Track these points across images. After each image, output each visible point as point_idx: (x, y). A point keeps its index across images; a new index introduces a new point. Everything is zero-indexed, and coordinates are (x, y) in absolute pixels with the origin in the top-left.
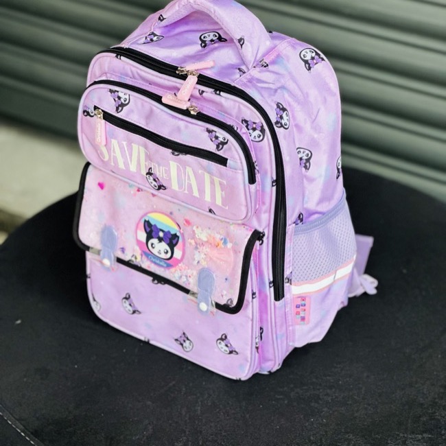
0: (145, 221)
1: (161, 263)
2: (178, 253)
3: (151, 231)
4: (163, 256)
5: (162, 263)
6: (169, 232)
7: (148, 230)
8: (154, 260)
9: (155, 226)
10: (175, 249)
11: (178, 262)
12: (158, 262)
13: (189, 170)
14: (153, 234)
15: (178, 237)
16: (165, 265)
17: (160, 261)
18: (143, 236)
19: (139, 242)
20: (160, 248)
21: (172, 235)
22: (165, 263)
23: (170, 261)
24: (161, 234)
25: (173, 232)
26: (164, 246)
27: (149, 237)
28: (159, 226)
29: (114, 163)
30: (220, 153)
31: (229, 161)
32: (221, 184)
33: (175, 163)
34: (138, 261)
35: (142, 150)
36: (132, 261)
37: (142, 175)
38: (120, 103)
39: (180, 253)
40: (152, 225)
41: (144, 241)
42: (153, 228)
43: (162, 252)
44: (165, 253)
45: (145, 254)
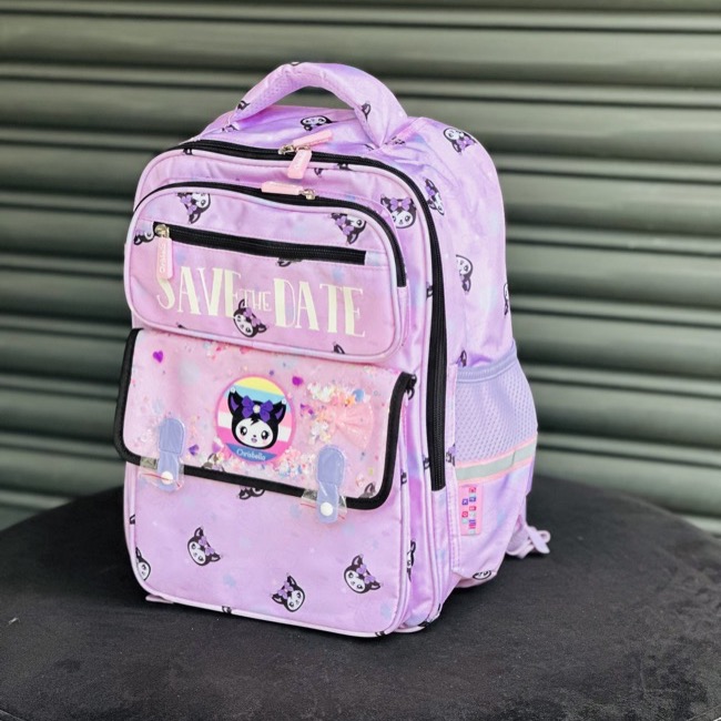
0: (231, 394)
1: (256, 457)
2: (284, 431)
3: (239, 406)
4: (261, 443)
5: (260, 456)
6: (269, 402)
7: (235, 407)
8: (245, 454)
9: (247, 398)
10: (280, 426)
11: (286, 446)
12: (252, 455)
13: (304, 287)
14: (244, 411)
15: (284, 407)
16: (263, 458)
17: (256, 453)
18: (226, 419)
19: (220, 431)
20: (255, 431)
21: (274, 406)
22: (264, 454)
23: (271, 449)
24: (257, 409)
25: (275, 402)
26: (262, 426)
27: (237, 418)
28: (253, 398)
29: (183, 308)
30: (354, 246)
31: (367, 255)
32: (355, 296)
33: (283, 281)
34: (218, 462)
35: (229, 274)
36: (210, 465)
37: (228, 319)
38: (195, 209)
39: (289, 430)
40: (241, 399)
41: (230, 426)
42: (243, 402)
43: (259, 438)
44: (263, 437)
45: (232, 449)
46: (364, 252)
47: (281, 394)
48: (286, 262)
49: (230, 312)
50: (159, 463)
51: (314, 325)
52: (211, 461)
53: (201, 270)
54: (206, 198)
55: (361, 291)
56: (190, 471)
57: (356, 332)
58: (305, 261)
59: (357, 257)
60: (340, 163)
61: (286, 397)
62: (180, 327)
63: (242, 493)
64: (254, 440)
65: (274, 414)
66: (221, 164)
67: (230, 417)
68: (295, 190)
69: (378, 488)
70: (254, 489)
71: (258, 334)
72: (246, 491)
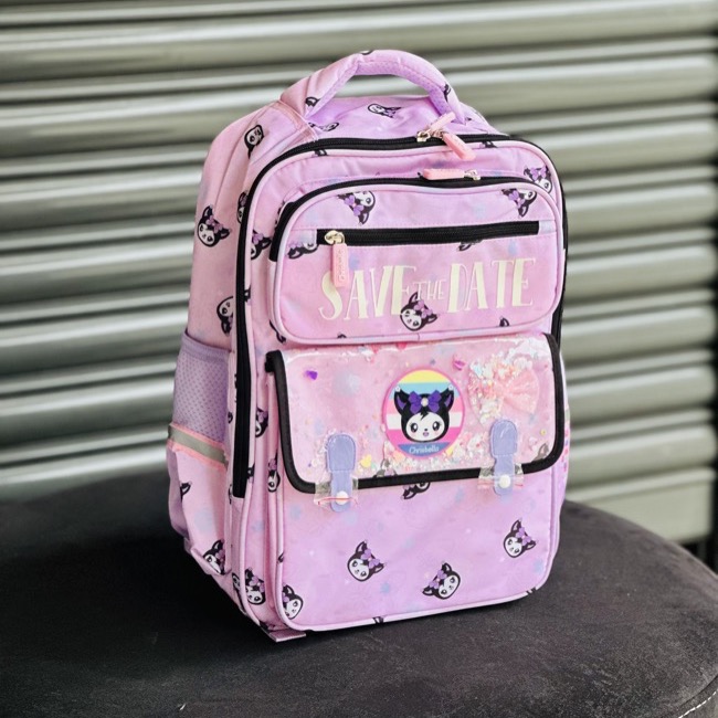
0: (396, 394)
1: (430, 450)
2: (455, 417)
3: (406, 404)
4: (433, 435)
5: (433, 448)
6: (436, 392)
7: (402, 406)
8: (417, 451)
9: (413, 393)
10: (451, 414)
11: (458, 431)
12: (425, 450)
13: (478, 267)
14: (412, 409)
15: (452, 393)
16: (437, 449)
17: (429, 447)
18: (395, 420)
19: (390, 435)
20: (425, 424)
21: (441, 394)
22: (437, 445)
24: (425, 402)
25: (441, 390)
26: (433, 417)
27: (406, 417)
28: (419, 392)
29: (350, 316)
30: (527, 218)
31: (540, 224)
32: (526, 266)
33: (459, 265)
34: (390, 466)
35: (400, 270)
36: (384, 471)
37: (394, 316)
38: (362, 208)
39: (460, 414)
40: (407, 396)
41: (400, 427)
42: (410, 399)
43: (431, 430)
44: (434, 429)
45: (403, 448)
46: (537, 223)
47: (448, 381)
48: (466, 245)
49: (397, 309)
50: (333, 485)
51: (483, 304)
52: (384, 467)
53: (372, 271)
54: (369, 195)
55: (534, 260)
56: (365, 484)
57: (523, 301)
58: (484, 241)
59: (531, 228)
60: (484, 142)
61: (452, 382)
62: (341, 336)
63: (406, 493)
64: (426, 434)
65: (443, 403)
66: (361, 160)
67: (399, 417)
68: (459, 174)
69: (551, 448)
70: (418, 485)
71: (427, 325)
72: (410, 489)
